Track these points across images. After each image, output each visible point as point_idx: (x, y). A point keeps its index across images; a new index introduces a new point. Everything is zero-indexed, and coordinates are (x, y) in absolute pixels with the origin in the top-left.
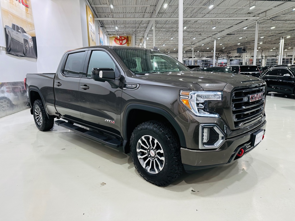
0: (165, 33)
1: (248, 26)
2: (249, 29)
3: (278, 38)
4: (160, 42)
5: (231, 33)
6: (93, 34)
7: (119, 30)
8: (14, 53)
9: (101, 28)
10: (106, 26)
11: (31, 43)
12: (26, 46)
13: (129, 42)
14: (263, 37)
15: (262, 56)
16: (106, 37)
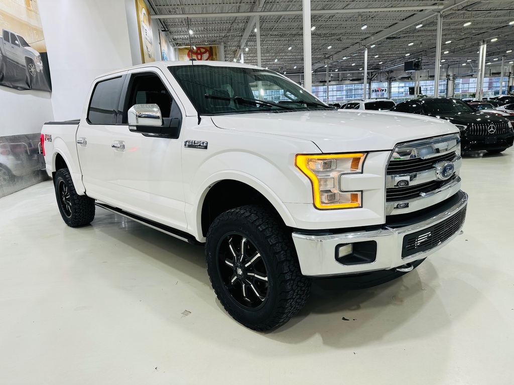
0: (277, 39)
1: (424, 23)
2: (426, 28)
3: (477, 42)
4: (268, 55)
5: (394, 36)
6: (149, 45)
7: (196, 36)
8: (10, 84)
9: (163, 33)
10: (172, 29)
11: (39, 65)
12: (30, 69)
13: (214, 57)
14: (450, 42)
15: (448, 76)
16: (172, 49)
